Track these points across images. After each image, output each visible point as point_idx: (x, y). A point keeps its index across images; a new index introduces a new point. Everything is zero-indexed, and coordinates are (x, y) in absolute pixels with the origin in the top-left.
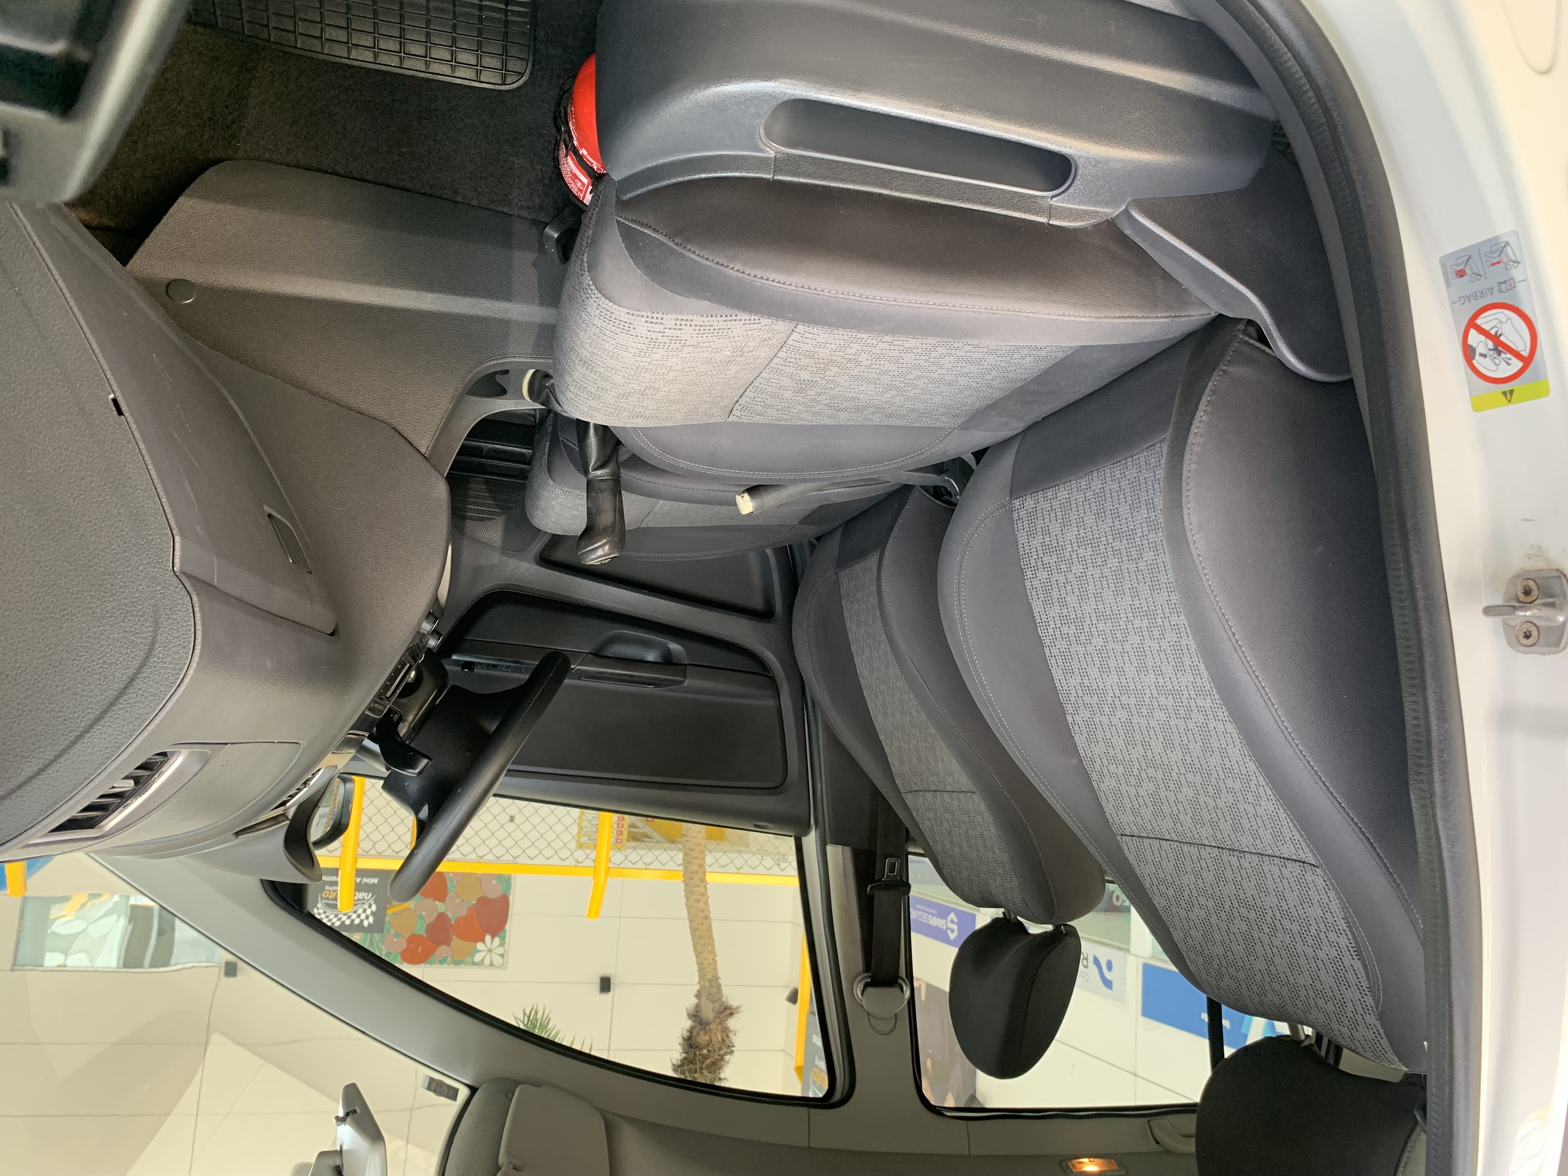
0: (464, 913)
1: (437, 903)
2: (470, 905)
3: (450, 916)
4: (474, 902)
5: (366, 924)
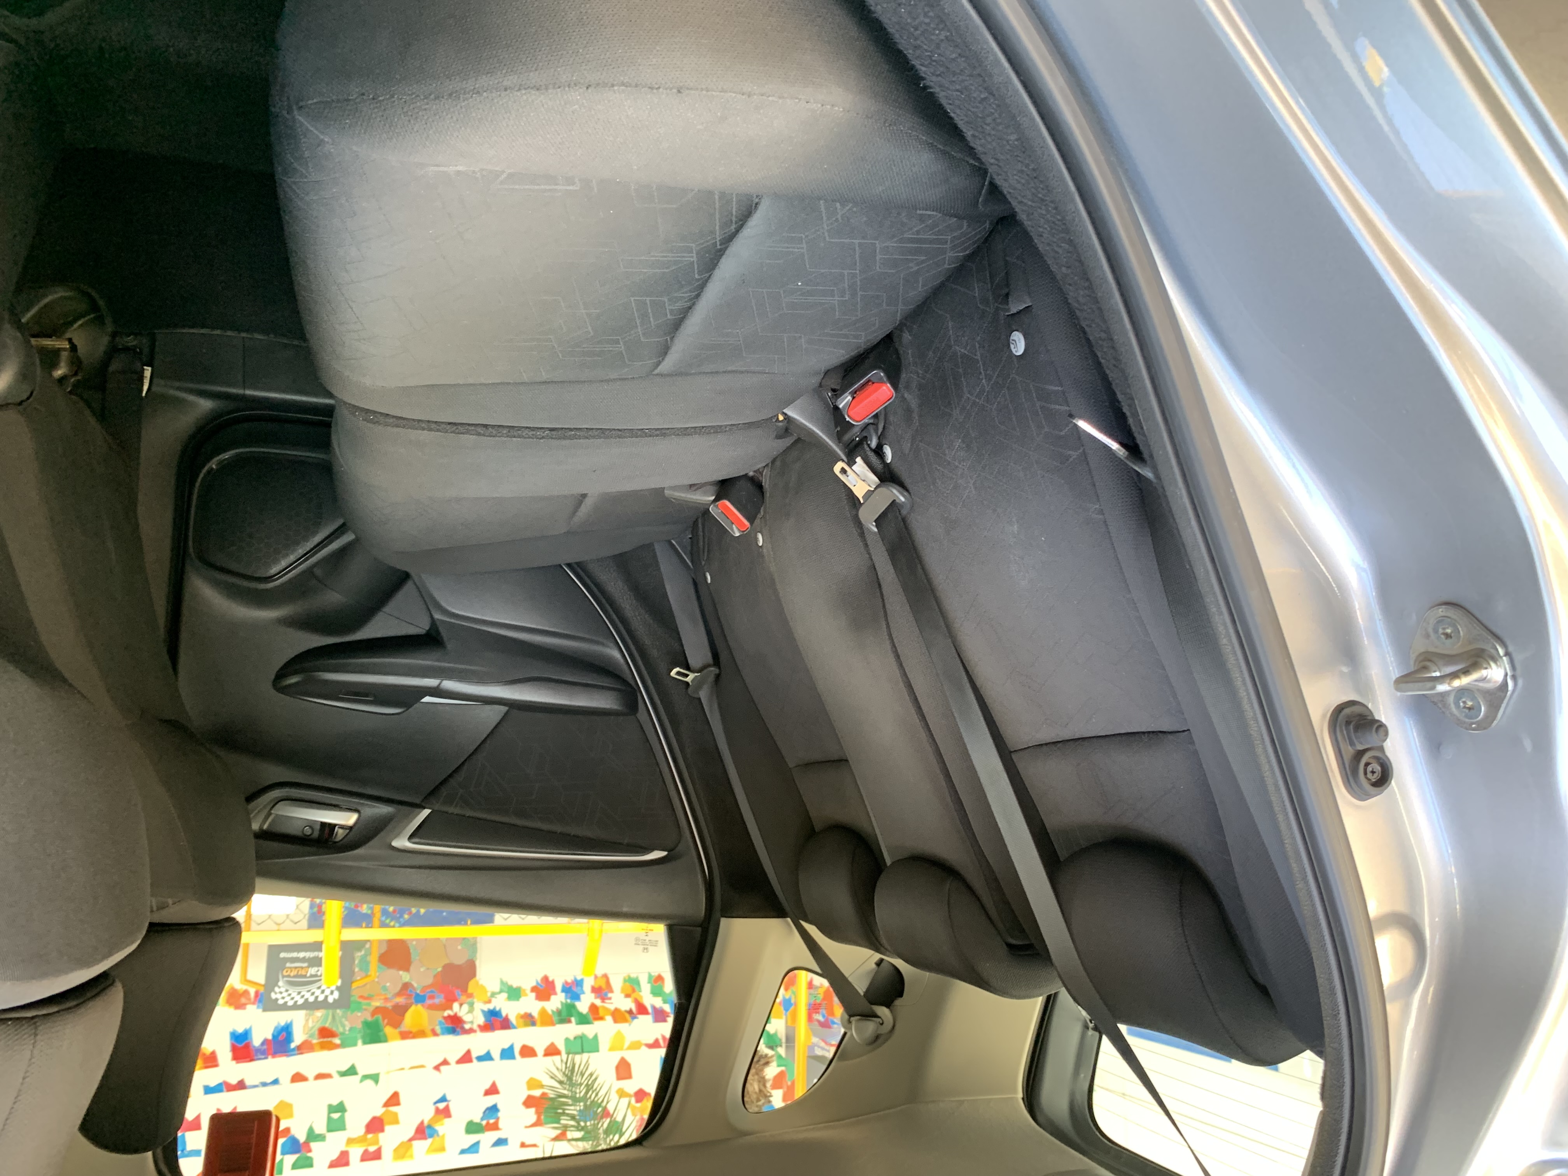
0: (429, 981)
1: (401, 973)
2: (436, 972)
3: (415, 985)
4: (440, 969)
5: (330, 1000)
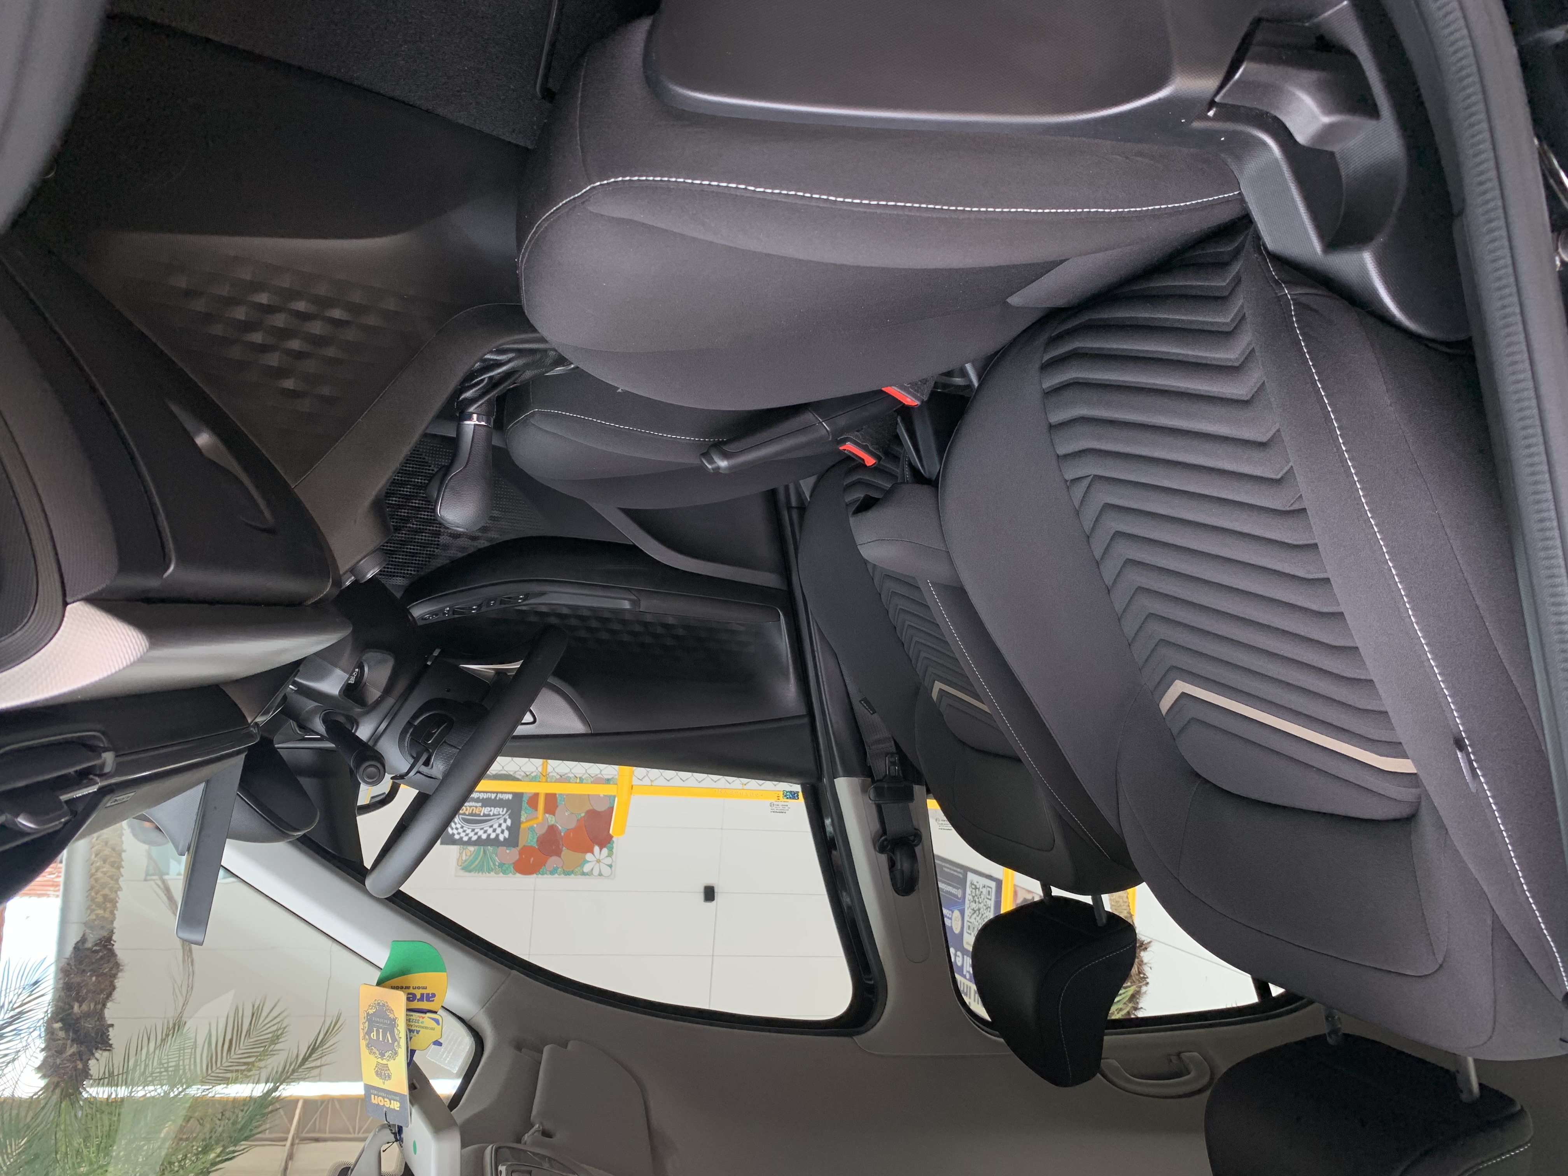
0: (572, 825)
1: (547, 815)
2: (579, 817)
3: (560, 828)
4: (583, 815)
5: (501, 838)
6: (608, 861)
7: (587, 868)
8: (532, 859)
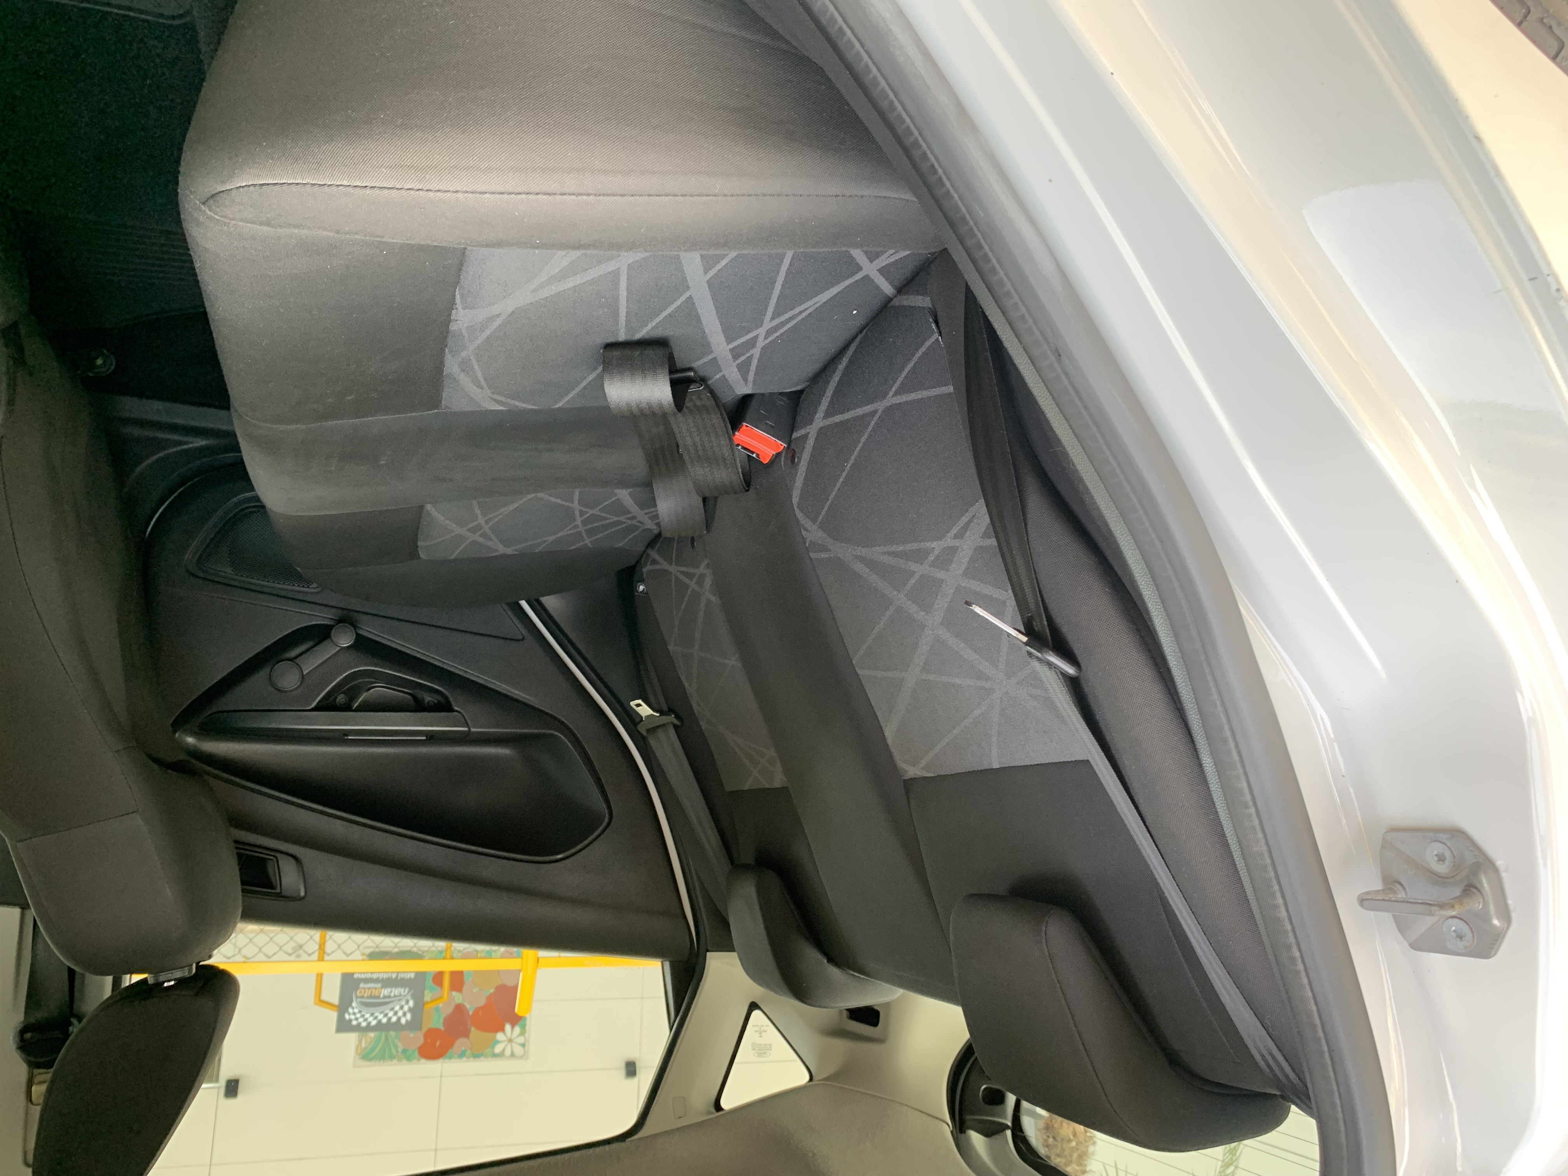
6: (521, 1040)
7: (498, 1049)
8: (438, 1043)
